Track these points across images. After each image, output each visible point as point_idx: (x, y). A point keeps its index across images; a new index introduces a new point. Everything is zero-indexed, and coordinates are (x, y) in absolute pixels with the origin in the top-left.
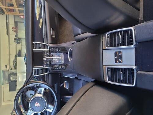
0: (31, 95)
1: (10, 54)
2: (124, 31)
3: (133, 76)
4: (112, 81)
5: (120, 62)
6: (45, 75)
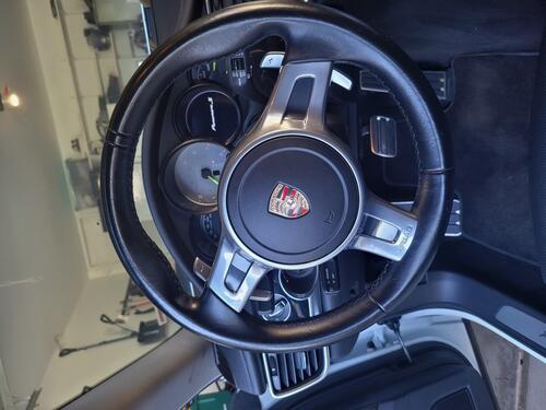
1: (79, 98)
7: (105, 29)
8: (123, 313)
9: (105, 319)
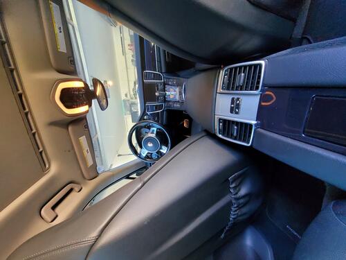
1: (128, 81)
2: (250, 66)
3: (250, 133)
4: (223, 135)
5: (237, 113)
6: (159, 112)
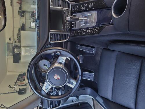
0: (44, 65)
1: (14, 27)
6: (63, 42)
7: (24, 12)
8: (15, 86)
9: (10, 86)
